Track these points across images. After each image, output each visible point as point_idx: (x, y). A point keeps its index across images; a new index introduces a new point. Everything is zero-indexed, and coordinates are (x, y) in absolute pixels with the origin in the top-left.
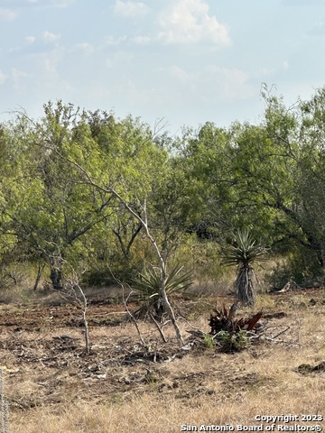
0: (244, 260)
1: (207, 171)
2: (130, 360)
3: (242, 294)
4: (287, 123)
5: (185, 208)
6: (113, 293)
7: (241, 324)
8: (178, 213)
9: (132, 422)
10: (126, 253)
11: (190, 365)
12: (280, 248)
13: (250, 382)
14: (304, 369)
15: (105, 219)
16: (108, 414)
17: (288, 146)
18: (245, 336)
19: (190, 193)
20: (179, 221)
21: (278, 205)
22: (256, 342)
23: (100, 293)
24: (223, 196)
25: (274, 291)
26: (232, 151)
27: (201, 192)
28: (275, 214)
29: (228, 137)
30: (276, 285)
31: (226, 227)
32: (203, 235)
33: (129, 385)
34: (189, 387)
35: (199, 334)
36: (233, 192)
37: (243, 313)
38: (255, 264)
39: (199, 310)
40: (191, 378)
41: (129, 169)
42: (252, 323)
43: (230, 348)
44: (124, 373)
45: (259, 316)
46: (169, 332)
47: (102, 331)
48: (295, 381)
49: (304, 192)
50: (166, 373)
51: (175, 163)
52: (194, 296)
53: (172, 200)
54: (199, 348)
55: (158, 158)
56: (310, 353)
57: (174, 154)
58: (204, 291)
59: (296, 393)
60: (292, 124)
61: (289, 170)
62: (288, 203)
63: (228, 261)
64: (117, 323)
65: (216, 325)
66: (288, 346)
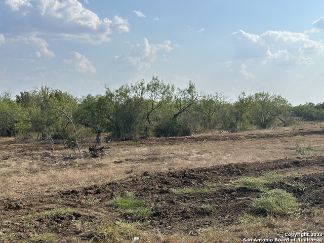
0: (99, 133)
1: (89, 108)
2: (66, 159)
3: (98, 141)
4: (112, 95)
5: (82, 118)
6: (61, 141)
7: (98, 150)
8: (80, 119)
9: (66, 176)
10: (64, 130)
11: (83, 161)
12: (108, 130)
13: (100, 166)
14: (115, 162)
15: (59, 120)
16: (59, 174)
17: (112, 101)
18: (99, 153)
19: (84, 113)
20: (80, 122)
21: (109, 118)
22: (102, 155)
23: (57, 141)
24: (93, 115)
25: (107, 141)
26: (96, 103)
27: (87, 113)
28: (107, 120)
29: (95, 99)
30: (108, 139)
31: (93, 123)
32: (87, 125)
33: (66, 166)
34: (83, 167)
35: (86, 152)
36: (96, 114)
37: (98, 147)
38: (102, 134)
39: (85, 146)
40: (83, 164)
41: (66, 106)
42: (101, 150)
43: (95, 156)
44: (64, 163)
45: (103, 148)
46: (77, 152)
47: (57, 151)
48: (113, 166)
49: (116, 115)
50: (76, 163)
51: (79, 105)
52: (84, 142)
53: (78, 115)
54: (86, 156)
55: (75, 104)
56: (117, 158)
57: (79, 103)
58: (87, 141)
59: (113, 169)
60: (113, 95)
61: (112, 108)
62: (111, 118)
63: (94, 133)
64: (62, 149)
65: (91, 150)
66: (111, 156)
